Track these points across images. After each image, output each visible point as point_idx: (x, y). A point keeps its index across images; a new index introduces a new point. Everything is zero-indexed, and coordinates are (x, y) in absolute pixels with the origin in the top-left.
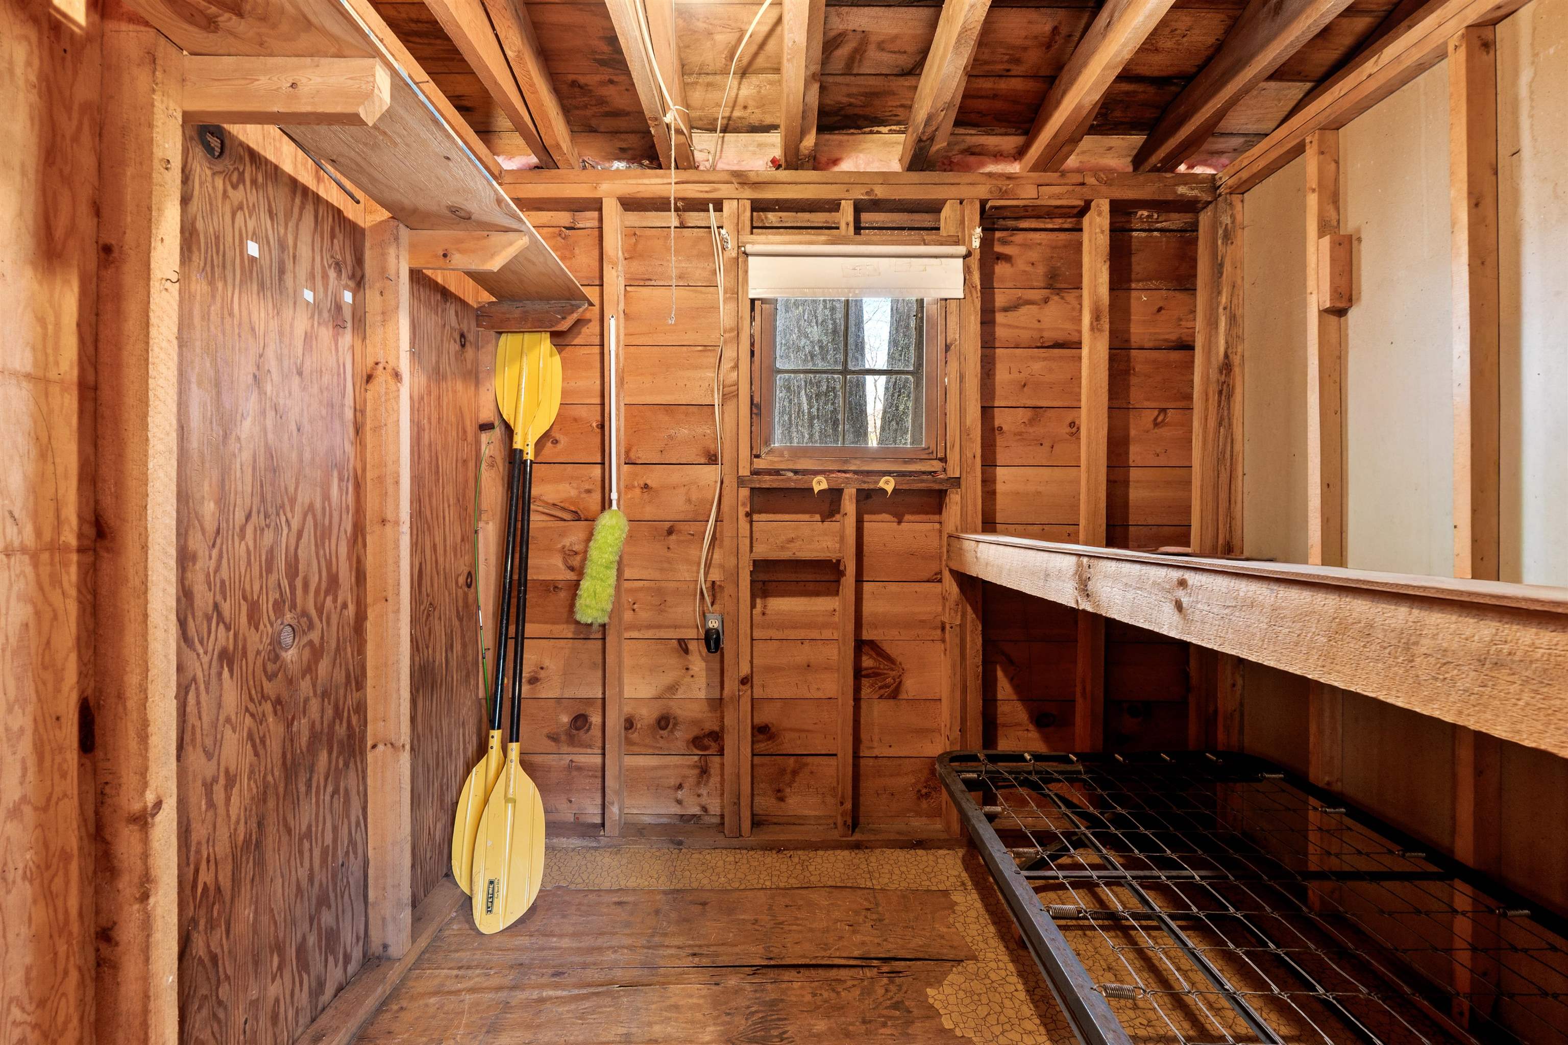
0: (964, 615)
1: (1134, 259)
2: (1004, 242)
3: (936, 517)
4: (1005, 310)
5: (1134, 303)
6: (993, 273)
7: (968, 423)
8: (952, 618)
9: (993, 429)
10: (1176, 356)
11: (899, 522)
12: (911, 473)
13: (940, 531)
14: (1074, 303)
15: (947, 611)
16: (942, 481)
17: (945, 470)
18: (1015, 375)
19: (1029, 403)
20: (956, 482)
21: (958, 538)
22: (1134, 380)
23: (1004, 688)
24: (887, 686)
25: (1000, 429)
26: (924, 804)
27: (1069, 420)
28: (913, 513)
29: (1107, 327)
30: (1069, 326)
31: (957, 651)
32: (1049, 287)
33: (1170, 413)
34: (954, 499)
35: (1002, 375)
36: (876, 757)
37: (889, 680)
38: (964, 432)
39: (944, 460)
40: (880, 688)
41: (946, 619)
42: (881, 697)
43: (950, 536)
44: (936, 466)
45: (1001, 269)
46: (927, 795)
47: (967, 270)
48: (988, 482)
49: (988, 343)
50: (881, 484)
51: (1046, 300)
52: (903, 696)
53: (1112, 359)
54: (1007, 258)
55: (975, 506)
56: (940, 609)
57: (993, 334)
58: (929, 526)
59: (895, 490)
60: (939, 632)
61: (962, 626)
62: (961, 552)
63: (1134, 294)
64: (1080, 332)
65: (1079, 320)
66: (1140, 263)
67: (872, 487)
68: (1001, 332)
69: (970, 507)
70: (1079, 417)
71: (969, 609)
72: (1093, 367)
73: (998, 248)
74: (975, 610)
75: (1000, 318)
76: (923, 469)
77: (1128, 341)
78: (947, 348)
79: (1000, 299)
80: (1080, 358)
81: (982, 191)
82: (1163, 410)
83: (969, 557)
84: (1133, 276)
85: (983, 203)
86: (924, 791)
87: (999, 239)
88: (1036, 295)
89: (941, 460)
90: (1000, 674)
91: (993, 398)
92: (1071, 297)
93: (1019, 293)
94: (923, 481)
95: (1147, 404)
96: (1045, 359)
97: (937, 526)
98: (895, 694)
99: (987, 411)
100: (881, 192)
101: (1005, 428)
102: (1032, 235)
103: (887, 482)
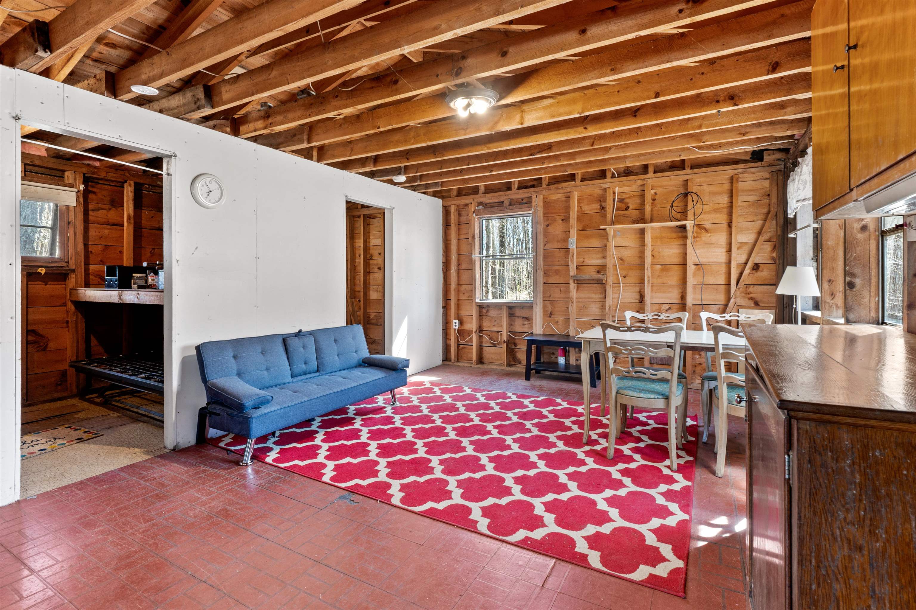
0: (77, 316)
1: (143, 200)
2: (92, 187)
3: (63, 283)
4: (93, 210)
5: (143, 214)
6: (88, 197)
7: (78, 250)
8: (71, 318)
9: (88, 252)
10: (157, 232)
11: (46, 285)
12: (52, 267)
13: (65, 288)
14: (121, 211)
15: (70, 315)
16: (67, 270)
17: (68, 266)
18: (97, 234)
19: (103, 243)
20: (73, 271)
21: (76, 290)
22: (143, 239)
23: (94, 341)
24: (41, 346)
25: (91, 252)
26: (59, 388)
27: (119, 250)
28: (52, 281)
29: (133, 222)
30: (119, 219)
31: (74, 329)
32: (112, 205)
33: (156, 250)
34: (73, 276)
35: (92, 233)
36: (36, 374)
37: (42, 344)
38: (76, 253)
39: (68, 262)
40: (37, 347)
41: (69, 319)
42: (38, 351)
43: (71, 289)
44: (64, 264)
45: (91, 196)
46: (60, 385)
47: (78, 197)
48: (87, 270)
49: (86, 221)
50: (39, 270)
51: (110, 209)
52: (48, 349)
53: (135, 231)
54: (94, 193)
55: (81, 278)
56: (65, 316)
57: (88, 218)
58: (60, 286)
59: (45, 273)
60: (65, 324)
61: (76, 321)
62: (77, 294)
63: (143, 211)
64: (123, 221)
65: (123, 217)
66: (145, 201)
67: (34, 271)
68: (91, 218)
69: (79, 279)
70: (123, 249)
71: (79, 314)
72: (128, 234)
73: (90, 189)
74: (82, 314)
75: (91, 213)
76: (58, 265)
77: (141, 226)
78: (69, 223)
79: (91, 207)
80: (123, 230)
81: (84, 170)
82: (153, 249)
83: (82, 295)
84: (143, 205)
85: (84, 174)
86: (59, 383)
87: (90, 185)
88: (107, 207)
89: (66, 262)
90: (92, 337)
91: (88, 241)
92: (120, 209)
93: (99, 205)
94: (58, 270)
95: (147, 247)
96: (109, 229)
97: (64, 286)
98: (45, 349)
99: (86, 246)
100: (37, 162)
101: (93, 251)
102: (104, 186)
103: (41, 270)
